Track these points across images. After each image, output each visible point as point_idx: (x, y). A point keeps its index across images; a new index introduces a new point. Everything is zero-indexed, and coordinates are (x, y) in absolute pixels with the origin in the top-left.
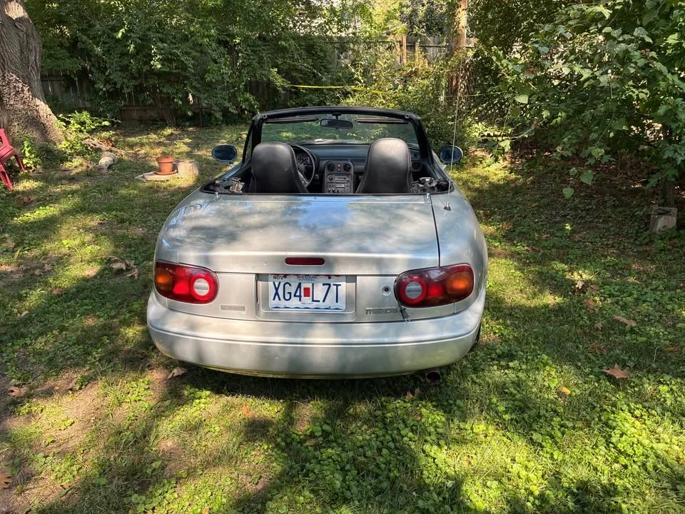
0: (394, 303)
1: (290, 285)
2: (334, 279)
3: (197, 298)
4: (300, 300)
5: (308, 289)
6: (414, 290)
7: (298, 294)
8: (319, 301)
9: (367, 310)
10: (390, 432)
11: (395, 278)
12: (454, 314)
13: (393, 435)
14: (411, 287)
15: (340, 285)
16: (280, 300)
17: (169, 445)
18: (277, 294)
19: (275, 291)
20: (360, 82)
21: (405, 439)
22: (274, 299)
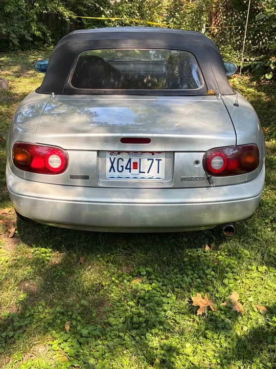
0: (203, 173)
1: (123, 160)
2: (156, 155)
3: (51, 170)
4: (130, 172)
5: (136, 163)
6: (217, 163)
7: (128, 167)
8: (144, 172)
9: (182, 178)
10: (196, 272)
11: (203, 154)
12: (245, 182)
13: (200, 274)
14: (216, 160)
15: (161, 160)
16: (114, 171)
17: (26, 286)
18: (112, 167)
19: (110, 165)
20: (137, 16)
21: (209, 276)
22: (110, 171)
